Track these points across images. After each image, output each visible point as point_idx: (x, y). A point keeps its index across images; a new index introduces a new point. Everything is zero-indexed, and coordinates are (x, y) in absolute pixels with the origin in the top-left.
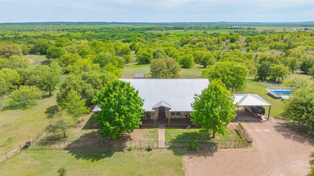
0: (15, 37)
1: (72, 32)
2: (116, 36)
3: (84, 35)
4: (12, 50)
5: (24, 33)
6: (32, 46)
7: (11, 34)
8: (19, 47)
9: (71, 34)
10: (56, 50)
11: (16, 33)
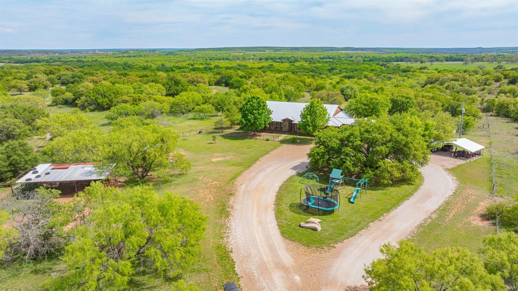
0: (205, 68)
1: (278, 62)
2: (337, 69)
3: (292, 66)
4: (200, 79)
5: (216, 63)
6: (218, 77)
7: (201, 64)
8: (207, 76)
9: (275, 64)
10: (239, 81)
11: (208, 62)
